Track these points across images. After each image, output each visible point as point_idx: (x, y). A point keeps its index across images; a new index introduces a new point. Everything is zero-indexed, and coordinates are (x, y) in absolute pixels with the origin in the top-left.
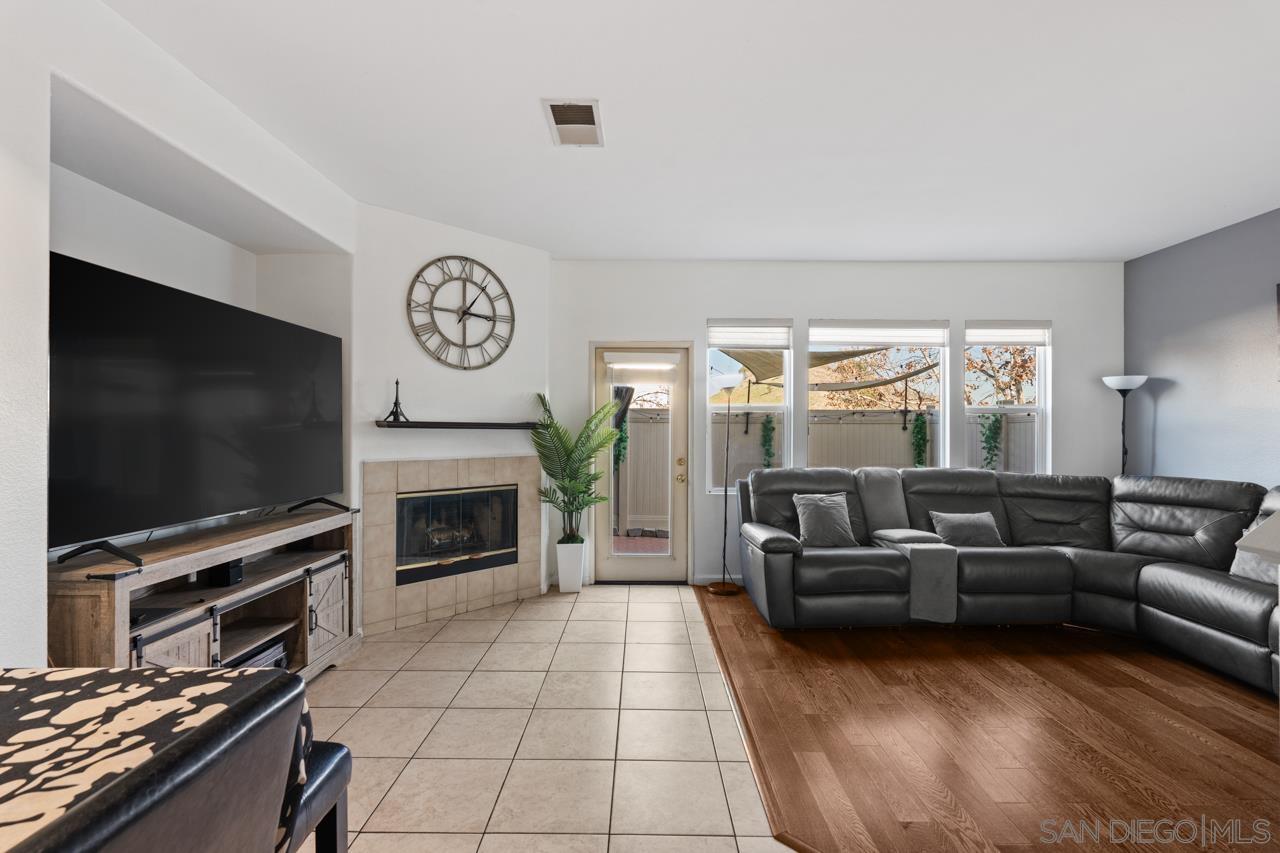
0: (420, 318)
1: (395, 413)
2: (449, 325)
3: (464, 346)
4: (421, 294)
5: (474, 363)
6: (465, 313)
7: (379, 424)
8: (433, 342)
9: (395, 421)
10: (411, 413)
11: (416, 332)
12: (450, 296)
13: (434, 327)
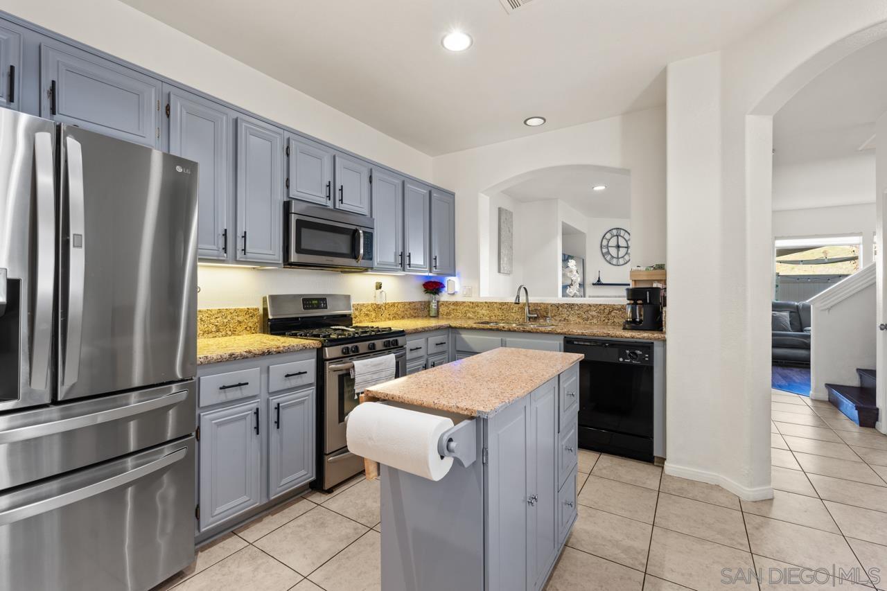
0: (605, 250)
1: (599, 281)
2: (613, 251)
3: (618, 258)
4: (605, 243)
5: (621, 263)
6: (618, 247)
7: (594, 284)
8: (608, 258)
9: (599, 283)
10: (603, 281)
11: (603, 255)
12: (613, 242)
13: (608, 253)
